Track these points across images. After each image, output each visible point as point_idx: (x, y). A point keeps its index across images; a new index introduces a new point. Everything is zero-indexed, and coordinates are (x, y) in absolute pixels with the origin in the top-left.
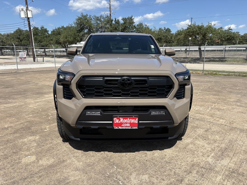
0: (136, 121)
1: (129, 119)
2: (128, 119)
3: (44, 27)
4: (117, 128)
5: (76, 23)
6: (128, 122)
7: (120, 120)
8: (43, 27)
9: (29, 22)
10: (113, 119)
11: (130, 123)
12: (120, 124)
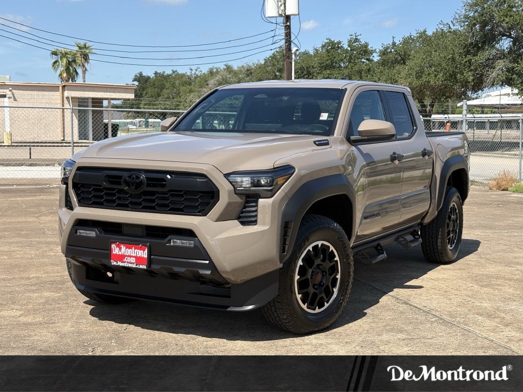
0: (144, 254)
1: (135, 249)
2: (133, 249)
3: (359, 37)
4: (115, 263)
5: (466, 17)
6: (134, 255)
7: (120, 249)
8: (356, 40)
9: (288, 28)
10: (111, 247)
11: (136, 257)
12: (121, 258)
